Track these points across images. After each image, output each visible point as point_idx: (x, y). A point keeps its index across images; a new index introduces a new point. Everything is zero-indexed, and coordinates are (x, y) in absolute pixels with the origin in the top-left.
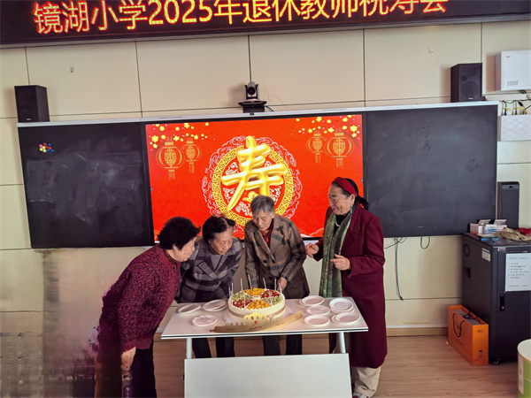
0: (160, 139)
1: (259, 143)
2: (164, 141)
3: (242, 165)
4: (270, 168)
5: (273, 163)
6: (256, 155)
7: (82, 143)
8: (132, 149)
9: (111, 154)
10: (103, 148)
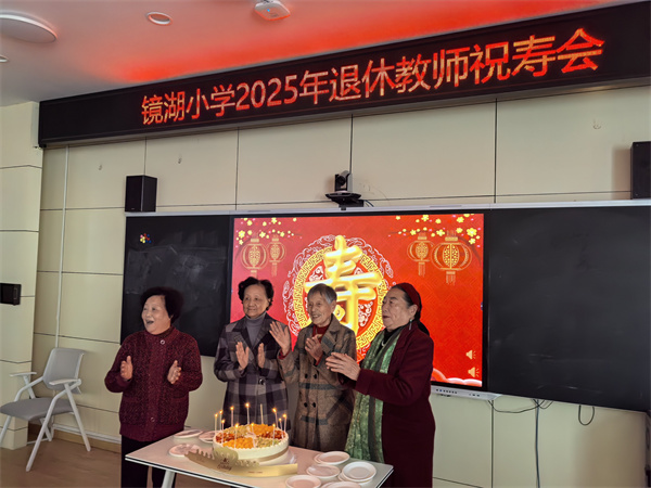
0: (246, 234)
1: (350, 245)
2: (251, 237)
3: (328, 270)
4: (361, 276)
5: (365, 271)
6: (345, 260)
7: (176, 235)
8: (219, 245)
9: (199, 249)
10: (193, 241)
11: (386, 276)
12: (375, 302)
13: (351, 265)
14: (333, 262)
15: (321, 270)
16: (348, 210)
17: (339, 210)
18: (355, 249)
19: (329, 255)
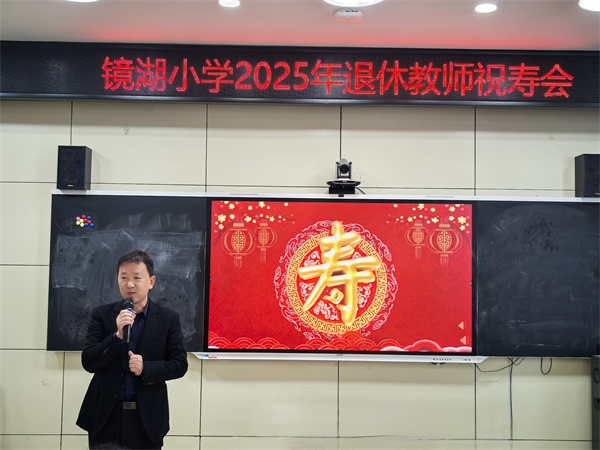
0: (228, 218)
1: (348, 230)
2: (233, 221)
3: (325, 255)
4: (359, 261)
5: (364, 255)
6: (343, 244)
7: (131, 218)
8: (193, 229)
9: (164, 234)
10: (156, 224)
11: (384, 260)
12: (374, 284)
13: (349, 250)
14: (330, 247)
15: (317, 255)
16: (347, 197)
17: (336, 196)
18: (353, 234)
19: (325, 240)
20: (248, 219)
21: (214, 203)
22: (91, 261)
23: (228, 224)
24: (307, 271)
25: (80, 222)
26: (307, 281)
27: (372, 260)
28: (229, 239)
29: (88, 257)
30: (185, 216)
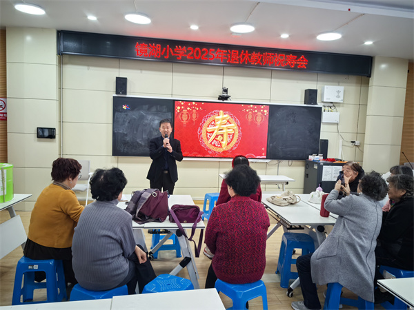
1: (225, 114)
2: (183, 109)
3: (217, 123)
4: (229, 125)
6: (223, 119)
7: (144, 106)
8: (168, 112)
9: (157, 113)
10: (154, 109)
11: (238, 125)
12: (234, 134)
13: (225, 121)
14: (218, 120)
15: (214, 123)
16: (225, 101)
17: (221, 101)
18: (227, 116)
19: (217, 117)
20: (188, 109)
21: (176, 102)
22: (129, 123)
23: (181, 110)
24: (210, 129)
25: (124, 107)
26: (210, 133)
27: (234, 125)
28: (181, 116)
29: (128, 121)
30: (165, 107)
